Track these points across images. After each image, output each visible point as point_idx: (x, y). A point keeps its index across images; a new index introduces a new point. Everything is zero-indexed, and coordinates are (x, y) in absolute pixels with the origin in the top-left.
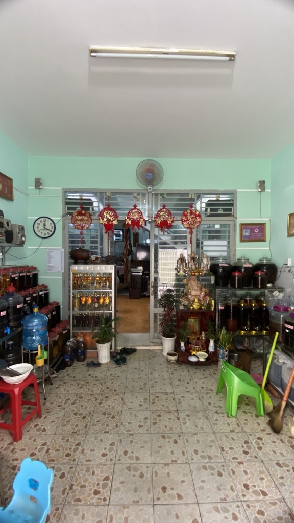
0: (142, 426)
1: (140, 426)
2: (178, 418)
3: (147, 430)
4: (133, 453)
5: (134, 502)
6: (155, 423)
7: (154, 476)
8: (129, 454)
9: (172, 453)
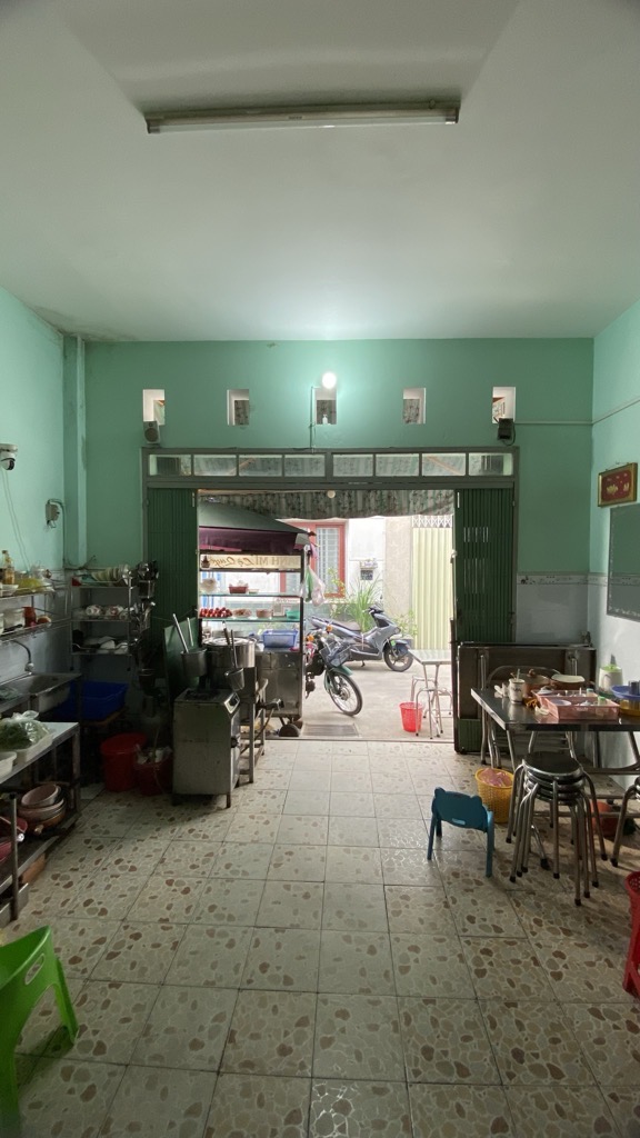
0: (337, 1015)
1: (343, 1014)
2: (231, 1038)
3: (325, 1002)
4: (358, 950)
5: (350, 886)
6: (303, 1022)
7: (320, 913)
8: (365, 948)
9: (279, 946)
